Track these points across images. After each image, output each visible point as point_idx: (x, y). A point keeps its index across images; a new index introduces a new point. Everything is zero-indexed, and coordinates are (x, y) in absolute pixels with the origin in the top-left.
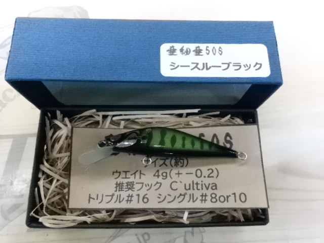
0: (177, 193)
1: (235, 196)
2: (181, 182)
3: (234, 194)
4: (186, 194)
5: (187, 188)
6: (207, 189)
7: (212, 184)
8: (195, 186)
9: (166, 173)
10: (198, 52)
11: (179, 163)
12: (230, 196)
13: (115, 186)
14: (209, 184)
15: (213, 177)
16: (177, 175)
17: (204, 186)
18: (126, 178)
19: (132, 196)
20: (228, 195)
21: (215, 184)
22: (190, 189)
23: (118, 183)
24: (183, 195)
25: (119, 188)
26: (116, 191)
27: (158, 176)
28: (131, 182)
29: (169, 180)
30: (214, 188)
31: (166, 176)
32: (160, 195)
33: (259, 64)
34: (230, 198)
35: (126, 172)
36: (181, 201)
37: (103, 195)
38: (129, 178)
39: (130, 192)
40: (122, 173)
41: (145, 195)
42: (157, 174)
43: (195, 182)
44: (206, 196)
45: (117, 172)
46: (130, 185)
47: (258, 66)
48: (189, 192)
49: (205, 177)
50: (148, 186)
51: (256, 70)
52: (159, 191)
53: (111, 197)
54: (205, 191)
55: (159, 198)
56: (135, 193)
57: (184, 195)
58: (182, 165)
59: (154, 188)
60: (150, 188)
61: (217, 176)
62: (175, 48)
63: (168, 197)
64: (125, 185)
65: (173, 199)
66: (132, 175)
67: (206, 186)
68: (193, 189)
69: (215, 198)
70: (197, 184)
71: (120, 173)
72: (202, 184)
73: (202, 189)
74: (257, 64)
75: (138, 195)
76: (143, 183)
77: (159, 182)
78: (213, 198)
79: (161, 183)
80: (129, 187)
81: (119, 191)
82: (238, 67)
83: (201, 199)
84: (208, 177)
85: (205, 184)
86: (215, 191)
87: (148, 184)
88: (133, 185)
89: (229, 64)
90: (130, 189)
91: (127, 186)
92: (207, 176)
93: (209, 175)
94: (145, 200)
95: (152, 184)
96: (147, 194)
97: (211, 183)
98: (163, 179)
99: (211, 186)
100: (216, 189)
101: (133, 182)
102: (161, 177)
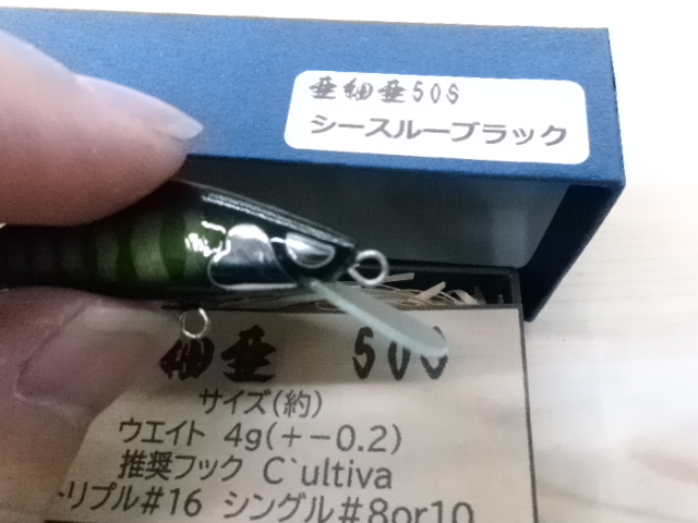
0: (278, 493)
1: (440, 512)
2: (294, 460)
3: (439, 504)
4: (303, 496)
5: (310, 478)
6: (364, 485)
7: (379, 471)
8: (331, 474)
9: (259, 433)
10: (392, 93)
11: (298, 407)
12: (425, 510)
13: (122, 461)
14: (371, 471)
15: (383, 450)
16: (288, 440)
17: (355, 475)
18: (152, 440)
19: (160, 494)
20: (421, 507)
21: (388, 471)
22: (315, 482)
23: (132, 453)
24: (294, 499)
25: (132, 468)
26: (121, 476)
27: (237, 440)
28: (164, 454)
29: (263, 453)
30: (383, 482)
31: (258, 442)
32: (234, 495)
33: (557, 130)
34: (424, 515)
35: (155, 424)
36: (288, 517)
37: (86, 484)
38: (160, 442)
39: (157, 482)
40: (144, 426)
41: (195, 492)
42: (234, 435)
43: (332, 464)
44: (357, 505)
45: (131, 423)
46: (160, 464)
47: (555, 135)
48: (311, 491)
49: (361, 449)
50: (207, 466)
51: (549, 144)
52: (233, 484)
53: (104, 493)
54: (356, 491)
55: (229, 502)
56: (168, 486)
57: (298, 501)
58: (303, 411)
59: (220, 473)
60: (210, 474)
61: (396, 449)
62: (331, 82)
63: (253, 501)
64: (149, 459)
65: (264, 510)
66: (168, 433)
67: (360, 476)
68: (326, 484)
69: (381, 513)
70: (338, 468)
71: (139, 425)
72: (351, 470)
73: (349, 484)
74: (552, 129)
75: (177, 492)
76: (193, 458)
77: (235, 457)
78: (375, 513)
79: (240, 461)
80: (157, 466)
81: (131, 475)
82: (498, 135)
83: (342, 514)
84: (371, 449)
85: (358, 470)
86: (383, 494)
87: (207, 462)
88: (168, 461)
89: (472, 128)
90: (157, 472)
91: (153, 463)
92: (366, 447)
93: (374, 443)
94: (193, 507)
95: (216, 463)
96: (199, 490)
97: (376, 468)
98: (247, 448)
99: (374, 475)
100: (388, 485)
101: (170, 453)
102: (243, 444)
